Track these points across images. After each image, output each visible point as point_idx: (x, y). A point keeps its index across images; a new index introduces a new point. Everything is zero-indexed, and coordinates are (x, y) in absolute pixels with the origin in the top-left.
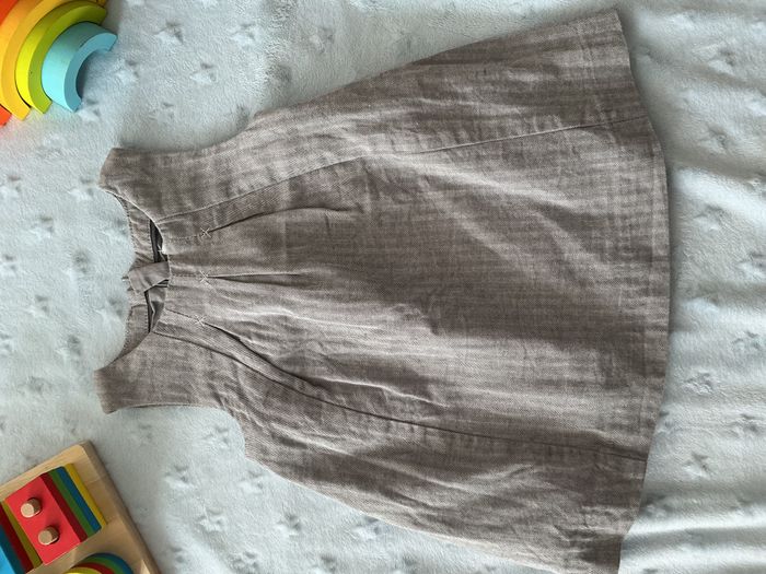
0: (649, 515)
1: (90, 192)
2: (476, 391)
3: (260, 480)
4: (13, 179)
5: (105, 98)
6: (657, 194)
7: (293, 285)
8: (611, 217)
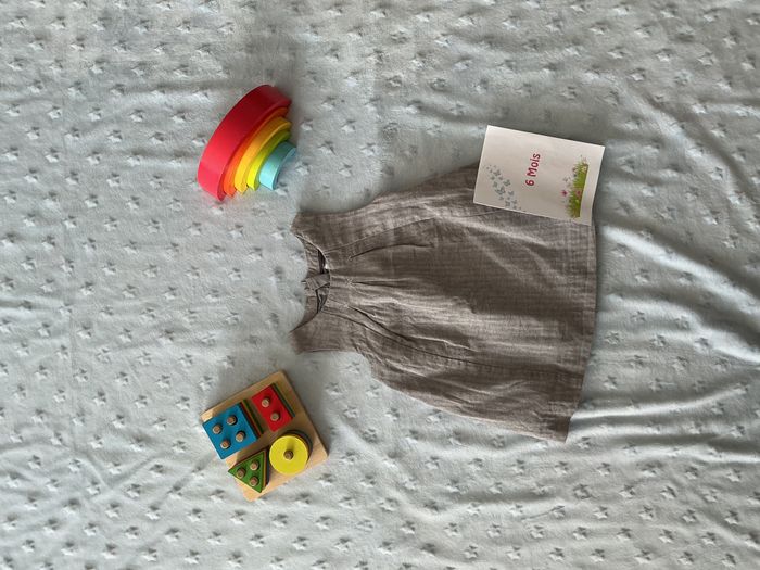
0: (585, 408)
1: (283, 235)
2: (495, 343)
3: (378, 390)
4: (238, 226)
5: (290, 182)
6: (590, 239)
7: (399, 287)
8: (566, 251)
